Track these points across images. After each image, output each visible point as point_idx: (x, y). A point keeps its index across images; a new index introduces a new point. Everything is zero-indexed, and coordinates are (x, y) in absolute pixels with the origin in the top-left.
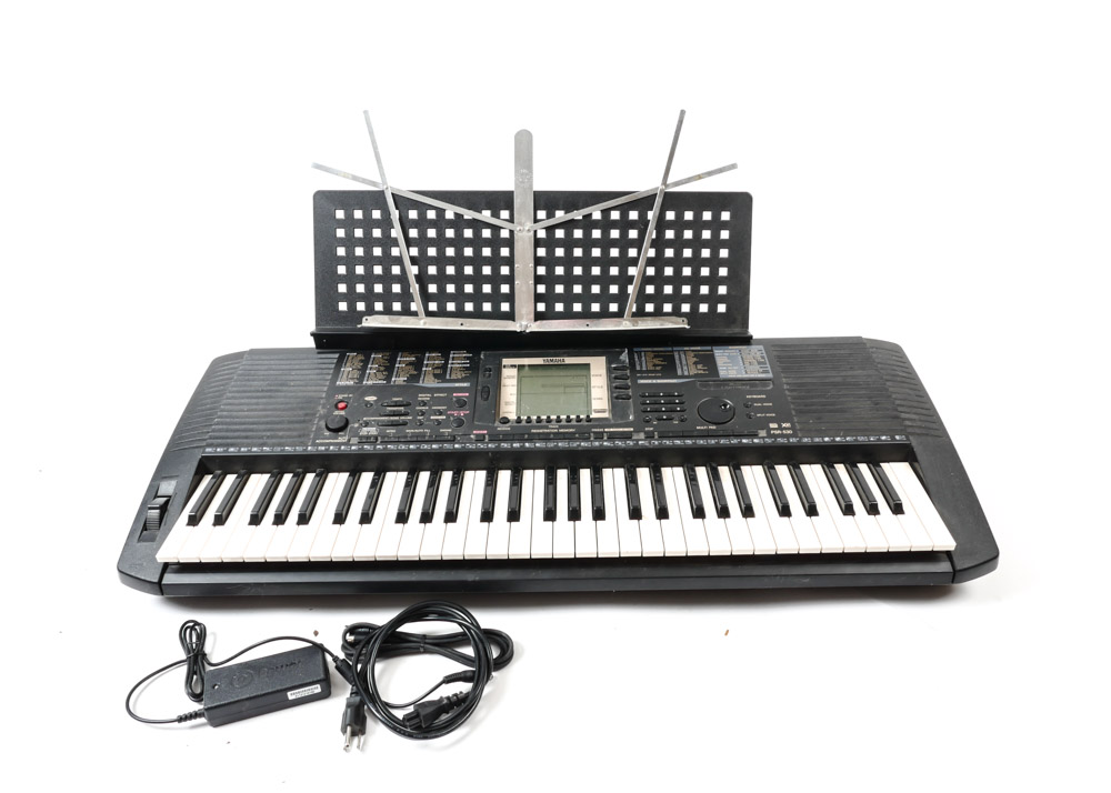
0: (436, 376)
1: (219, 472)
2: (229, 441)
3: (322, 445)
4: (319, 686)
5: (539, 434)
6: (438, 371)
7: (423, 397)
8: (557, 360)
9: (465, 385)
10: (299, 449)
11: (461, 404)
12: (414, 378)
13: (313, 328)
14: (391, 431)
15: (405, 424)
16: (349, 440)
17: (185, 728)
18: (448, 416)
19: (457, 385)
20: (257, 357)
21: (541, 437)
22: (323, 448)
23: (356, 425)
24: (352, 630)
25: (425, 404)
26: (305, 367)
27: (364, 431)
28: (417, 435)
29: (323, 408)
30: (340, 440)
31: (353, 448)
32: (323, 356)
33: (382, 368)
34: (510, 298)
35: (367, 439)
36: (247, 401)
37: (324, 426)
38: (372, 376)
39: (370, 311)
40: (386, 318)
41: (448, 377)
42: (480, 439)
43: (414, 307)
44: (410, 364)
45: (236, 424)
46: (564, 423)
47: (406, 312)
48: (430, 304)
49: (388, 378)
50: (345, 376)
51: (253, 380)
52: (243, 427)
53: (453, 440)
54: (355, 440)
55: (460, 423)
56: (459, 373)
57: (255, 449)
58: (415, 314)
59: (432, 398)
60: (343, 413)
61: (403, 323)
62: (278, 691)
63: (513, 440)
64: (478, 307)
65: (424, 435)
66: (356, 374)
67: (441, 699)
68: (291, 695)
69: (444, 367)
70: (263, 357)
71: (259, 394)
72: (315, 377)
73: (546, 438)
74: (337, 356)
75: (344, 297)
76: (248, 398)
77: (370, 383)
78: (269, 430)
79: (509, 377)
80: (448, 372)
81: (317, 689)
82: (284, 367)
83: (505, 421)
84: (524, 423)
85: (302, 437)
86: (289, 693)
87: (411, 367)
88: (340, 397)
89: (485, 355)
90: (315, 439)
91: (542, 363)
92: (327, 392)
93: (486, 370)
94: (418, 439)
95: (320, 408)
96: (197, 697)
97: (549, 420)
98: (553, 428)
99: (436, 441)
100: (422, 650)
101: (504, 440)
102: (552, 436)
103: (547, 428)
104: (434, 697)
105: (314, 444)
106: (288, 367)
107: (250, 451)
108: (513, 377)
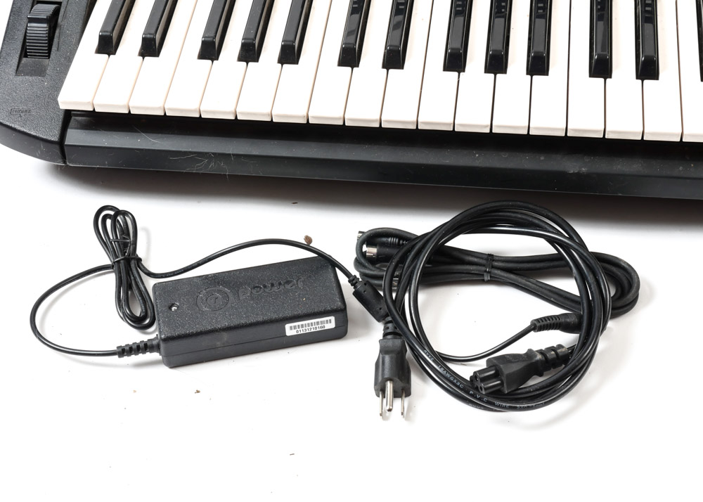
4: (333, 318)
17: (128, 366)
24: (371, 238)
62: (271, 322)
67: (530, 354)
68: (291, 330)
81: (329, 323)
86: (287, 326)
96: (139, 323)
100: (487, 278)
104: (519, 348)
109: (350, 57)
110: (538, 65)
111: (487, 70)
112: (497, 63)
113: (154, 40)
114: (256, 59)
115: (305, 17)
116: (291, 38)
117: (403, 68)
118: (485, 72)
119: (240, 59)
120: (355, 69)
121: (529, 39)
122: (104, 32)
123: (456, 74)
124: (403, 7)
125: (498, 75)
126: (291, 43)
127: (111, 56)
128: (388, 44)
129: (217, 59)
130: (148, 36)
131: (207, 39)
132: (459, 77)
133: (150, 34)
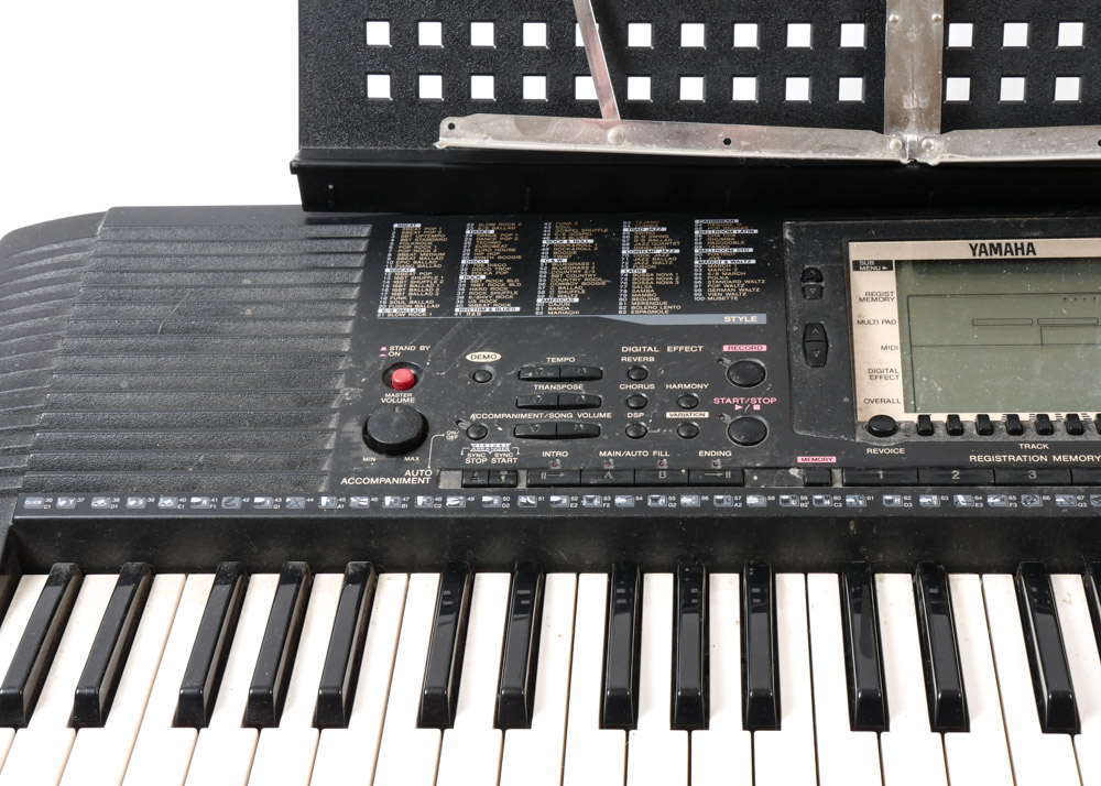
0: (662, 292)
1: (65, 567)
2: (88, 477)
3: (360, 491)
5: (993, 467)
6: (666, 279)
7: (633, 354)
8: (1011, 247)
9: (753, 319)
10: (296, 503)
11: (749, 376)
12: (602, 297)
13: (291, 149)
14: (556, 453)
15: (591, 433)
16: (436, 479)
18: (717, 411)
19: (729, 319)
20: (133, 235)
21: (1002, 476)
22: (364, 501)
23: (452, 436)
25: (641, 374)
26: (279, 264)
27: (479, 452)
28: (635, 467)
29: (349, 383)
30: (410, 478)
31: (451, 501)
32: (325, 230)
33: (503, 269)
34: (870, 63)
35: (486, 478)
36: (125, 361)
37: (358, 438)
38: (476, 289)
39: (458, 102)
40: (508, 122)
41: (698, 296)
42: (818, 480)
43: (585, 89)
44: (580, 256)
45: (102, 426)
46: (1061, 436)
47: (562, 103)
48: (632, 81)
49: (525, 297)
50: (398, 290)
51: (139, 301)
52: (126, 436)
53: (738, 484)
54: (451, 480)
55: (752, 432)
56: (729, 284)
57: (166, 502)
58: (591, 110)
59: (662, 357)
60: (407, 398)
61: (557, 138)
63: (919, 485)
64: (771, 89)
65: (651, 466)
66: (431, 285)
69: (683, 266)
70: (154, 234)
71: (156, 341)
72: (311, 293)
73: (1016, 479)
74: (366, 230)
75: (381, 60)
76: (127, 350)
77: (474, 310)
78: (198, 447)
79: (874, 297)
80: (698, 282)
82: (217, 263)
83: (884, 427)
84: (941, 435)
85: (300, 469)
87: (585, 265)
88: (395, 351)
89: (796, 232)
90: (337, 474)
91: (968, 255)
92: (353, 336)
93: (806, 275)
94: (638, 480)
95: (340, 383)
97: (1014, 425)
98: (1033, 449)
99: (690, 485)
101: (893, 485)
102: (1033, 475)
103: (1015, 450)
105: (336, 490)
106: (230, 264)
107: (153, 507)
108: (885, 297)
109: (438, 710)
110: (762, 712)
111: (675, 725)
112: (690, 712)
113: (96, 697)
114: (275, 723)
115: (358, 641)
116: (336, 683)
117: (529, 727)
118: (672, 728)
119: (247, 723)
120: (447, 731)
121: (743, 661)
122: (9, 688)
123: (623, 732)
124: (527, 602)
125: (694, 733)
126: (334, 691)
127: (20, 730)
128: (503, 685)
129: (206, 725)
130: (86, 691)
131: (188, 691)
132: (627, 740)
133: (88, 688)
